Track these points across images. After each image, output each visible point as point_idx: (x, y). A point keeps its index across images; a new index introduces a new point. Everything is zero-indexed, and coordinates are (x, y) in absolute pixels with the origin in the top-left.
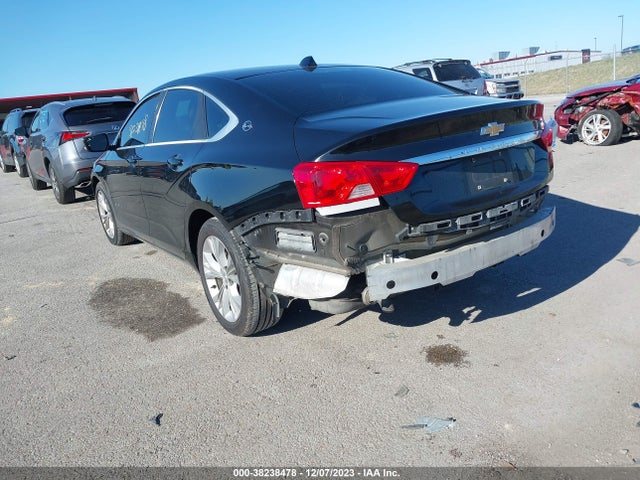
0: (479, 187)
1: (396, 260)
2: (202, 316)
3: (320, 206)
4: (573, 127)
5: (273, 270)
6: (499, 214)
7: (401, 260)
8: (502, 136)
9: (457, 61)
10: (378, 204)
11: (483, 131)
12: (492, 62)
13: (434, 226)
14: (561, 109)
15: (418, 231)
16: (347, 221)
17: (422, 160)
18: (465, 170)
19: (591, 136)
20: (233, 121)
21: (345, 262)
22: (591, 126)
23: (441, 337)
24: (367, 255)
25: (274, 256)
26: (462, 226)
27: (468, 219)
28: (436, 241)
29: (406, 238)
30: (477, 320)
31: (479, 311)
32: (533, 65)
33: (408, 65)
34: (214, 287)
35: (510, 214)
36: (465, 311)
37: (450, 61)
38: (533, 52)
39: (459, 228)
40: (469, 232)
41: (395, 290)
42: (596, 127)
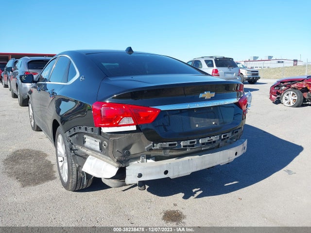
0: (197, 126)
1: (148, 160)
2: (55, 176)
3: (104, 126)
4: (278, 96)
5: (84, 157)
6: (207, 141)
7: (150, 161)
8: (212, 99)
9: (227, 58)
10: (136, 129)
11: (201, 96)
12: (249, 61)
13: (167, 144)
14: (274, 87)
15: (158, 146)
16: (118, 136)
17: (163, 108)
18: (190, 115)
19: (287, 101)
20: (78, 75)
21: (116, 160)
22: (287, 97)
23: (175, 205)
24: (130, 157)
25: (84, 150)
26: (184, 146)
27: (188, 143)
28: (169, 153)
29: (151, 150)
30: (199, 197)
31: (202, 192)
32: (267, 64)
33: (203, 57)
34: (62, 161)
35: (214, 142)
36: (194, 191)
37: (224, 58)
38: (270, 58)
39: (182, 147)
40: (188, 150)
41: (142, 179)
42: (290, 97)
